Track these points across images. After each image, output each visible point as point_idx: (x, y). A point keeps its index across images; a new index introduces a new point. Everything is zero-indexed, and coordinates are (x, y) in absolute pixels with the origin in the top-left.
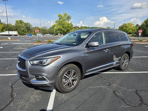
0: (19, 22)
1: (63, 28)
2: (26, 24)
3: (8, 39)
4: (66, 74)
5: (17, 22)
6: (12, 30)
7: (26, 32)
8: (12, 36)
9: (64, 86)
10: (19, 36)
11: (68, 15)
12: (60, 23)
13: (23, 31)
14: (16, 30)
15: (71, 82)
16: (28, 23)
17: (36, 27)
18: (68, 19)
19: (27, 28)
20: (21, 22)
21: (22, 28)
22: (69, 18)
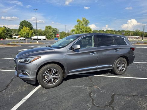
0: (48, 27)
1: (81, 32)
2: (54, 30)
3: (36, 43)
4: (46, 72)
5: (46, 27)
6: (42, 35)
7: (53, 36)
8: (41, 40)
9: (45, 82)
10: (47, 40)
11: (86, 20)
12: (78, 28)
13: (51, 36)
14: (44, 35)
15: (52, 79)
16: (55, 28)
17: (62, 32)
18: (86, 24)
19: (55, 33)
20: (50, 28)
21: (50, 33)
22: (87, 22)
